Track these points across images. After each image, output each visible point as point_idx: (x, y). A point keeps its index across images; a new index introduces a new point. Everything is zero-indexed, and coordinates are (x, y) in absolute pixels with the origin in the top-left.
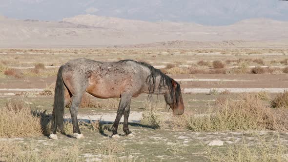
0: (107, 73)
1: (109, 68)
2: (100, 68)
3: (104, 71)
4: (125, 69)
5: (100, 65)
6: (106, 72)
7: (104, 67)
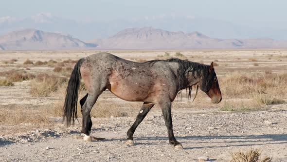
0: (129, 75)
1: (134, 68)
2: (123, 67)
3: (126, 71)
4: (153, 72)
5: (124, 64)
6: (128, 73)
7: (127, 67)
